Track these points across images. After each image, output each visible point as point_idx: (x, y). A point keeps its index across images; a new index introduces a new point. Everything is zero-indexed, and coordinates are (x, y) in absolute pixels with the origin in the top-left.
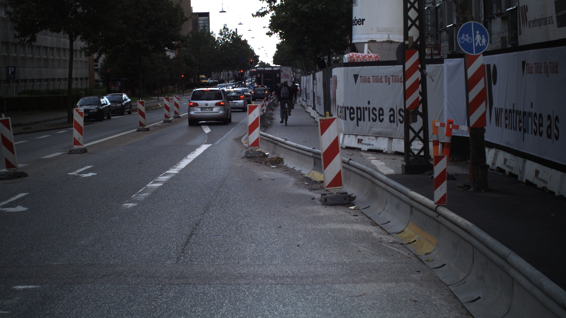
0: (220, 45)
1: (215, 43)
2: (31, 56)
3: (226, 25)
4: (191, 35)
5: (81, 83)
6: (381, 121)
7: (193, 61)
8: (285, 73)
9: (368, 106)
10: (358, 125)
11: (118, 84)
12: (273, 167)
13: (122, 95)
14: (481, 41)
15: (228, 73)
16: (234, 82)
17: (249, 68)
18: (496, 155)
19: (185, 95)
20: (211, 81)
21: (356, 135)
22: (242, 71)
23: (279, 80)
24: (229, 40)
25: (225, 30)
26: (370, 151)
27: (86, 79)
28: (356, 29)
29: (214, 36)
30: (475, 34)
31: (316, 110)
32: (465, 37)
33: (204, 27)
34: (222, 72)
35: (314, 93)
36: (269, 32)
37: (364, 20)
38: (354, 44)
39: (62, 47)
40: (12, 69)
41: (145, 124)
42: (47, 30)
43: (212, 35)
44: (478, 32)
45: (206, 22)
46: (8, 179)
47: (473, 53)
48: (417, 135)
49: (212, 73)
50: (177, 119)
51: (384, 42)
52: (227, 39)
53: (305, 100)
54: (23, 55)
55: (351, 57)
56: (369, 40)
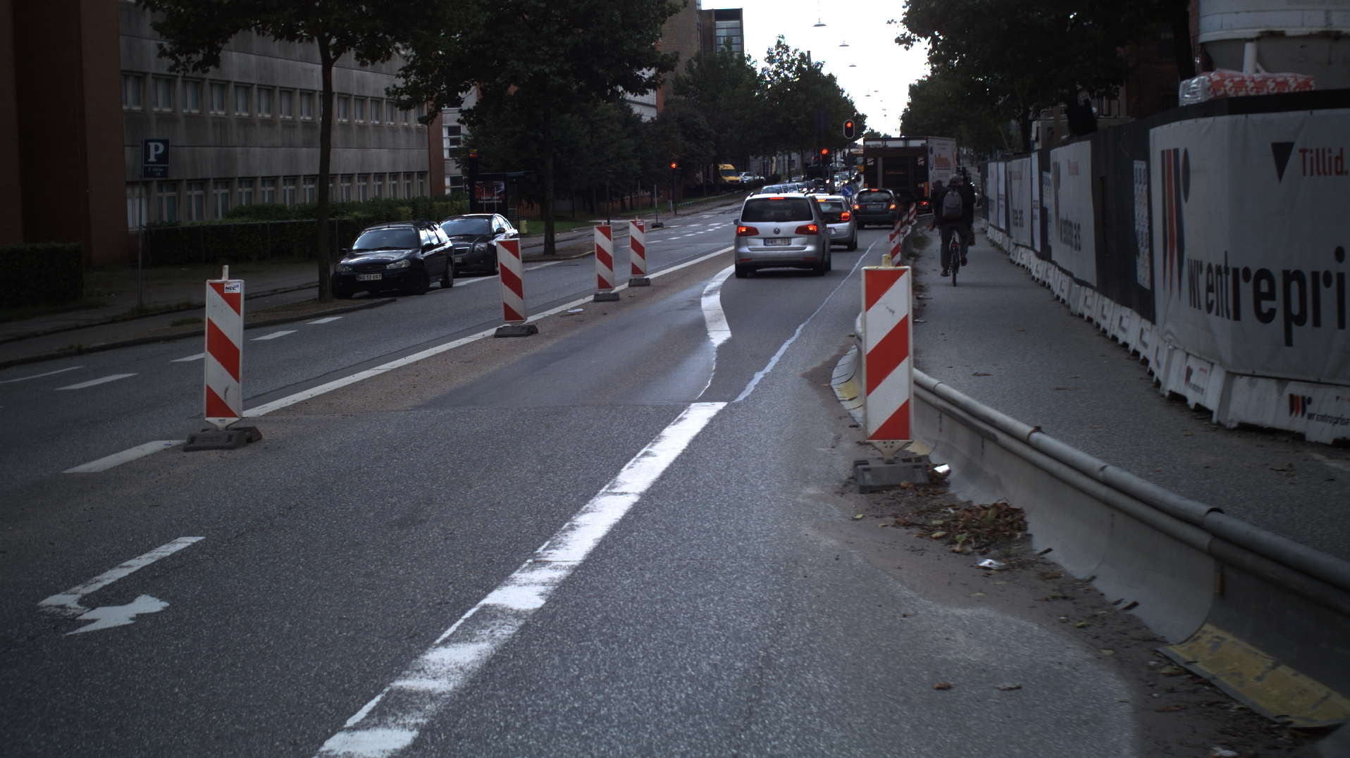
0: (769, 86)
1: (757, 81)
2: (267, 116)
3: (783, 37)
4: (695, 64)
5: (408, 184)
7: (702, 127)
8: (940, 155)
9: (1334, 268)
10: (1289, 341)
11: (498, 187)
12: (986, 563)
13: (491, 218)
15: (790, 157)
16: (804, 179)
17: (842, 148)
19: (680, 215)
20: (748, 178)
21: (1282, 381)
22: (825, 152)
23: (923, 174)
24: (790, 75)
25: (780, 49)
26: (1343, 445)
27: (422, 174)
29: (753, 66)
31: (1054, 263)
33: (729, 43)
34: (775, 155)
35: (1044, 210)
36: (904, 34)
38: (1206, 45)
39: (356, 93)
40: (157, 148)
41: (522, 315)
42: (250, 30)
43: (748, 63)
45: (734, 32)
49: (751, 158)
50: (637, 289)
51: (1310, 36)
52: (786, 72)
53: (1003, 226)
54: (245, 114)
55: (1215, 86)
56: (1261, 32)
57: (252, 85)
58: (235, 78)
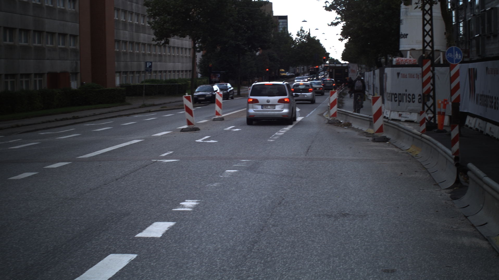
0: (297, 44)
1: (293, 42)
3: (302, 28)
6: (414, 102)
8: (352, 69)
9: (406, 93)
10: (399, 105)
11: (217, 76)
12: (346, 127)
13: (227, 84)
14: (458, 57)
15: (303, 67)
17: (322, 64)
18: (476, 121)
20: (289, 74)
21: (398, 112)
23: (347, 74)
24: (305, 40)
25: (302, 32)
26: (406, 121)
27: (190, 71)
28: (402, 40)
29: (292, 37)
30: (455, 53)
32: (450, 55)
34: (298, 67)
35: (374, 85)
36: (341, 38)
37: (407, 35)
38: (400, 51)
40: (149, 64)
44: (457, 52)
45: (284, 24)
46: (190, 131)
47: (453, 63)
48: (429, 108)
49: (291, 67)
52: (303, 39)
55: (398, 60)
56: (411, 49)
57: (146, 43)
58: (142, 42)
